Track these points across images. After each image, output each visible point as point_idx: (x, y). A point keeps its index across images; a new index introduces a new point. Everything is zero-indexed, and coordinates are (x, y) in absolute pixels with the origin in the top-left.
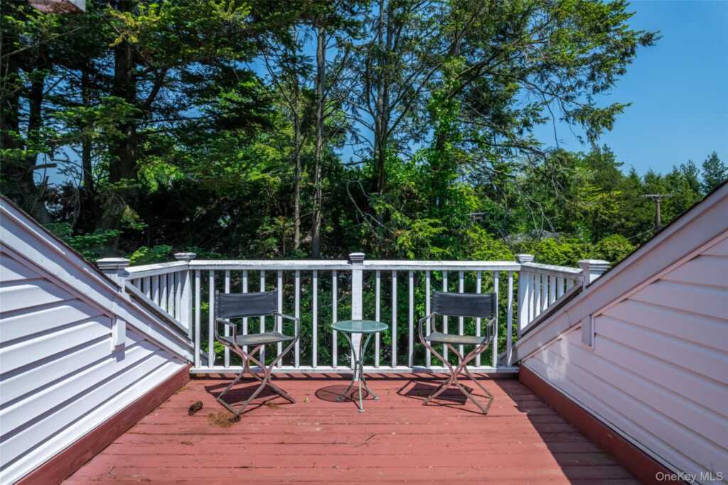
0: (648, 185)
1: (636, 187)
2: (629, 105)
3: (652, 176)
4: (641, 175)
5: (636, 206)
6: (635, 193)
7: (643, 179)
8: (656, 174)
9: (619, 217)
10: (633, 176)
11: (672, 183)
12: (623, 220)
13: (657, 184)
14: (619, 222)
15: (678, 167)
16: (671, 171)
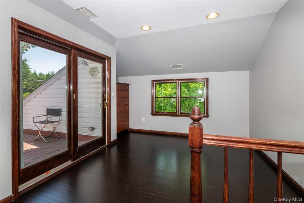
0: (40, 76)
1: (36, 77)
2: (29, 60)
3: (41, 74)
4: (38, 73)
5: (36, 83)
6: (36, 79)
7: (38, 75)
8: (43, 73)
9: (30, 87)
10: (35, 73)
11: (48, 77)
12: (31, 88)
13: (43, 77)
14: (29, 88)
15: (49, 72)
16: (47, 73)
